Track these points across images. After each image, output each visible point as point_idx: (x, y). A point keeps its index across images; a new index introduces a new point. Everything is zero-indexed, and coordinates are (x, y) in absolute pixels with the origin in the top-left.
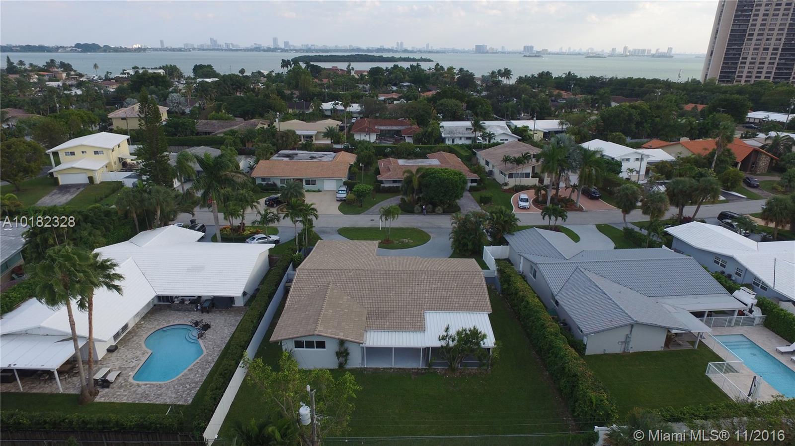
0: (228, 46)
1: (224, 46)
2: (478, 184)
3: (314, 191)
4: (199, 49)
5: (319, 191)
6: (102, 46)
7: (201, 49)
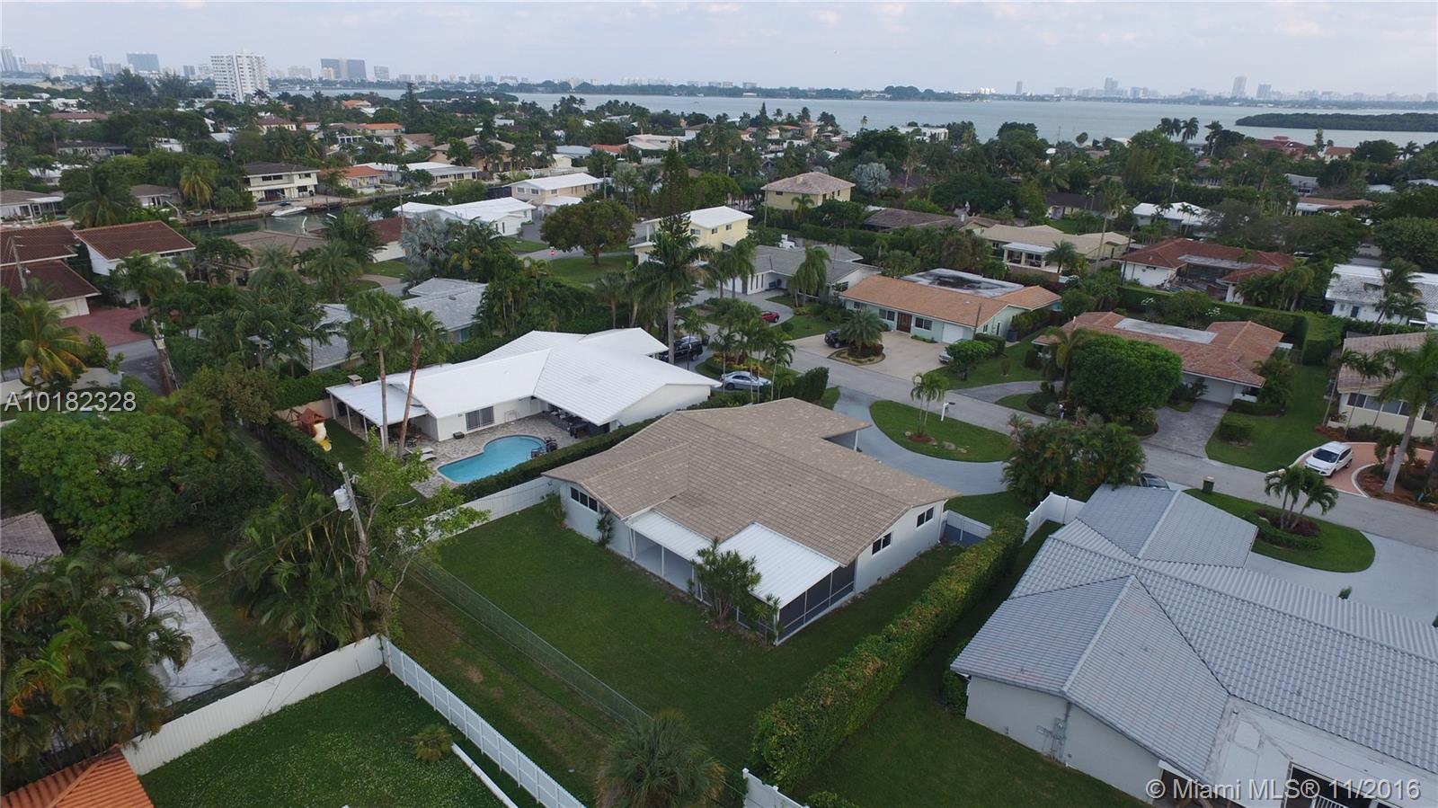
0: (1135, 92)
1: (1129, 93)
2: (1259, 400)
3: (924, 340)
4: (1078, 98)
5: (932, 341)
6: (922, 90)
7: (1082, 98)
